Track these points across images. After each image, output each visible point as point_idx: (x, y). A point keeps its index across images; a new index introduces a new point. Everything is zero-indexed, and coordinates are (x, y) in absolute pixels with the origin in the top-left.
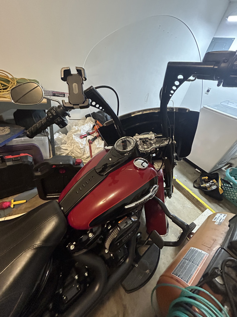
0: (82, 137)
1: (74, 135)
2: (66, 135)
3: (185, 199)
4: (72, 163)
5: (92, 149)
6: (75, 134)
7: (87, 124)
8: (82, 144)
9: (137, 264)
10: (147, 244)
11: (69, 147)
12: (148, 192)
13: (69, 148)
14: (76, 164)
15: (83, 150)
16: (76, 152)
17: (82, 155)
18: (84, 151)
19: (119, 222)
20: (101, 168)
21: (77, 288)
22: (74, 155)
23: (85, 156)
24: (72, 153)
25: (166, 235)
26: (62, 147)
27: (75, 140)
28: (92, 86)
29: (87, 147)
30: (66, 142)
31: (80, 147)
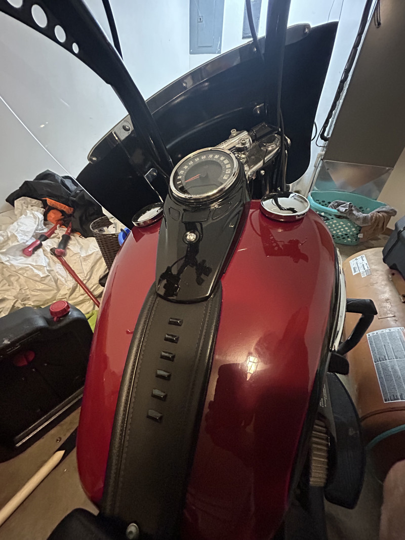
1: (3, 253)
7: (23, 216)
8: (40, 268)
11: (7, 290)
13: (9, 293)
14: (55, 319)
15: (50, 279)
16: (33, 293)
17: (56, 291)
18: (56, 281)
22: (33, 302)
23: (64, 291)
24: (23, 300)
27: (12, 265)
29: (57, 267)
31: (37, 275)
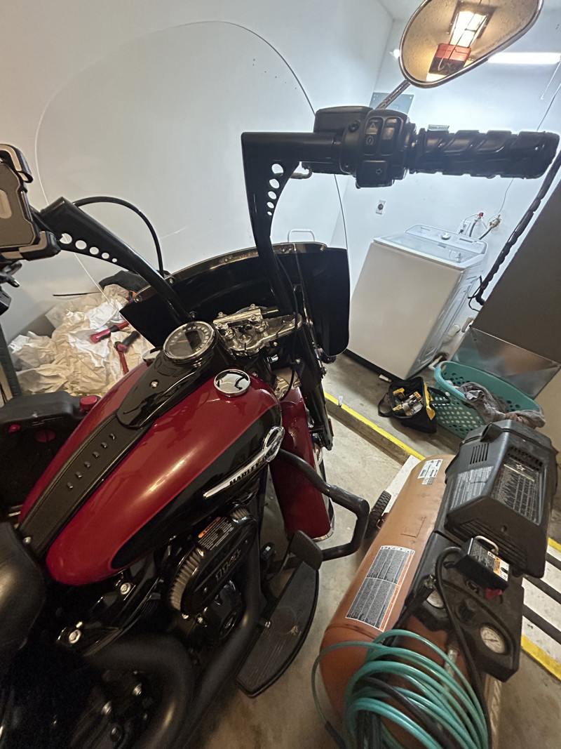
0: (96, 338)
1: (72, 335)
2: (50, 337)
3: (365, 444)
4: (68, 410)
5: (128, 364)
6: (74, 332)
7: (106, 303)
8: (98, 357)
9: (268, 621)
10: (288, 567)
11: (64, 369)
12: (260, 447)
13: (64, 372)
14: (81, 410)
15: (103, 372)
16: (84, 379)
17: (104, 384)
18: (108, 374)
19: (200, 536)
20: (137, 408)
21: (113, 737)
22: (82, 387)
24: (73, 383)
25: (329, 534)
26: (39, 372)
27: (75, 348)
28: (62, 199)
29: (114, 361)
30: (54, 355)
31: (93, 364)
